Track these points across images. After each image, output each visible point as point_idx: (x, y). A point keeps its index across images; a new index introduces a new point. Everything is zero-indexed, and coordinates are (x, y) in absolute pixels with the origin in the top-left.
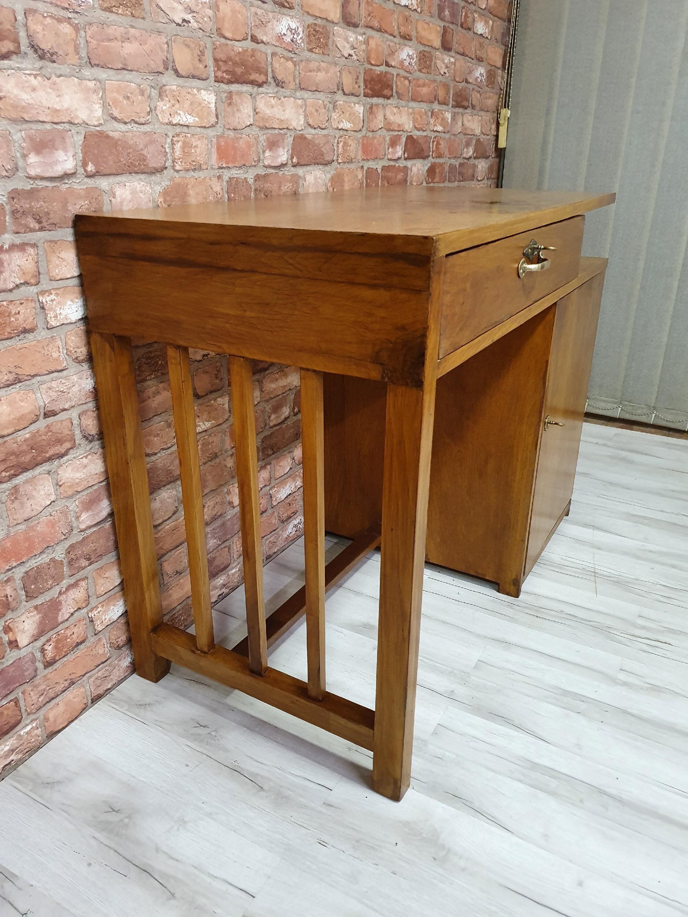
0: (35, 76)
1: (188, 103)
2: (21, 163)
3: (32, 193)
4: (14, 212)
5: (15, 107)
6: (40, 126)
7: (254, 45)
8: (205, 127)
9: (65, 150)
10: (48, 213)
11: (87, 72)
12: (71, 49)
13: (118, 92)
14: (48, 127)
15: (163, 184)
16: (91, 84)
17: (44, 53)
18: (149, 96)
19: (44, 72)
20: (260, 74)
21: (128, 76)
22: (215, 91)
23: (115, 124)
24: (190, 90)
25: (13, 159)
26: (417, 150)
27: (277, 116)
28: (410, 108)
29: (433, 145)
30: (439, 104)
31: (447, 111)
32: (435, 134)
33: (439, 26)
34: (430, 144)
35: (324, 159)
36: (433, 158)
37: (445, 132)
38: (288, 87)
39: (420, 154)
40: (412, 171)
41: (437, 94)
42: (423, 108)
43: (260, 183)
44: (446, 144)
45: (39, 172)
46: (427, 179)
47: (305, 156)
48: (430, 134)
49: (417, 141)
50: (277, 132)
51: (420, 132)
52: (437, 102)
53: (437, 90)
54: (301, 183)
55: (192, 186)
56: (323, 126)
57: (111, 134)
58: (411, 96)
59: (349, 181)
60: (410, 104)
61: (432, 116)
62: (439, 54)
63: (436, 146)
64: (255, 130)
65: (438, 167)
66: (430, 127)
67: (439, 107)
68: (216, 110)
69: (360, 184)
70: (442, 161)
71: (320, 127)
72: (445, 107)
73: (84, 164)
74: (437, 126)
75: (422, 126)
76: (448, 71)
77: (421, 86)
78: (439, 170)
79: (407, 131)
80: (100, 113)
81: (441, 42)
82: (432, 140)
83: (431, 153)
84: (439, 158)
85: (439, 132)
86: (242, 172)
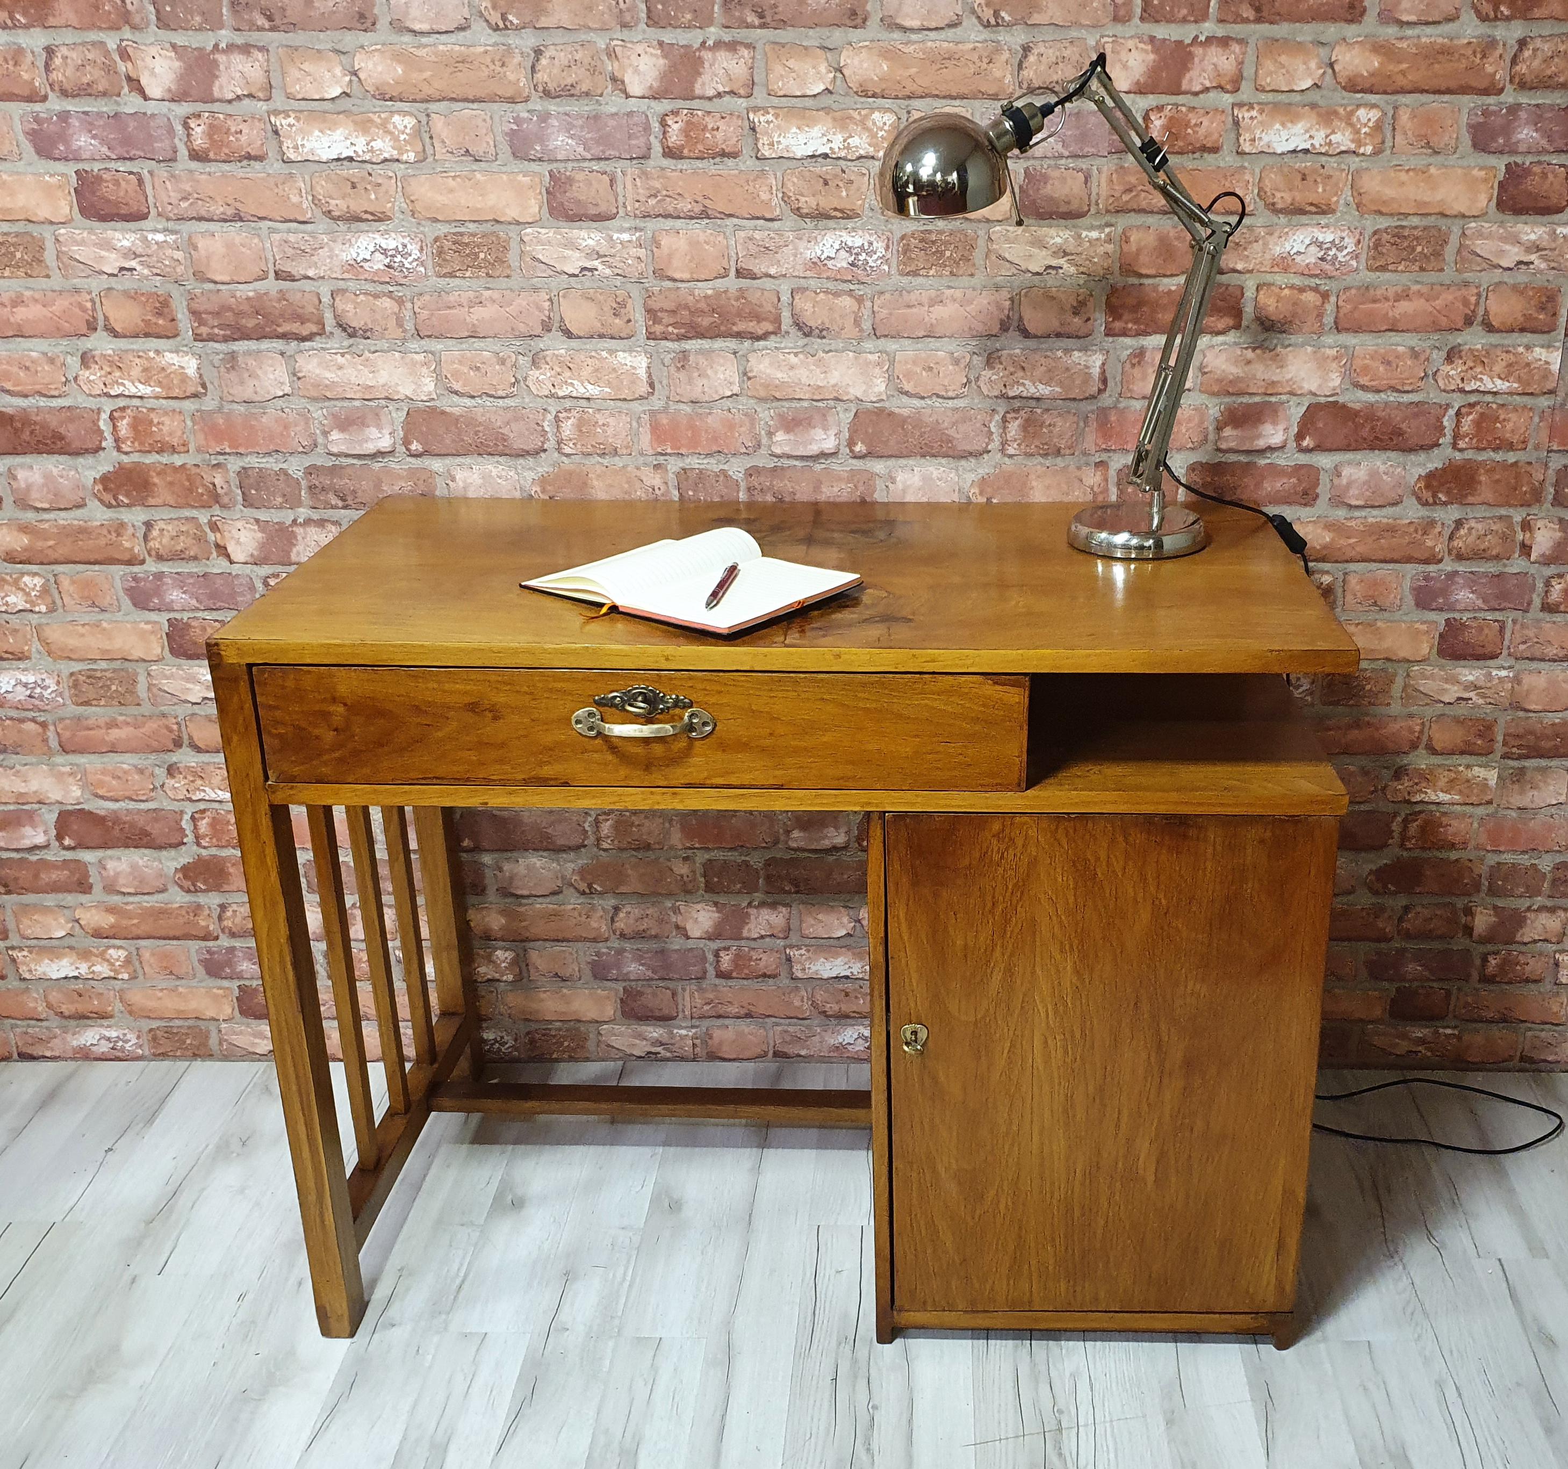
0: (343, 355)
1: (590, 369)
2: (320, 440)
3: (334, 471)
4: (311, 488)
5: (317, 386)
6: (346, 403)
7: (745, 283)
8: (625, 400)
9: (379, 427)
10: (354, 492)
11: (414, 346)
12: (392, 323)
13: (461, 362)
14: (357, 403)
15: (540, 469)
16: (419, 358)
17: (355, 331)
18: (515, 365)
19: (354, 349)
20: (759, 322)
21: (478, 344)
22: (646, 352)
23: (455, 398)
24: (593, 354)
25: (312, 435)
26: (1365, 432)
27: (804, 380)
28: (1331, 347)
29: (1458, 422)
30: (1489, 331)
31: (1542, 347)
32: (1473, 399)
33: (1481, 169)
34: (1439, 420)
35: (953, 448)
36: (1461, 450)
37: (1532, 394)
38: (837, 336)
39: (1381, 440)
40: (1339, 475)
41: (1481, 311)
42: (1401, 343)
43: (762, 479)
44: (1536, 419)
45: (343, 448)
46: (1427, 495)
47: (892, 443)
48: (1442, 399)
49: (1369, 415)
50: (805, 404)
51: (1383, 395)
52: (1477, 328)
53: (1477, 304)
54: (880, 484)
55: (599, 476)
56: (950, 394)
57: (448, 410)
58: (1336, 323)
59: (1048, 487)
60: (1329, 339)
61: (1449, 359)
62: (1486, 225)
63: (1478, 424)
64: (745, 403)
65: (1492, 470)
66: (1441, 383)
67: (1494, 339)
68: (650, 376)
69: (1095, 494)
70: (1511, 457)
71: (938, 396)
72: (1528, 338)
73: (406, 443)
74: (1481, 380)
75: (1393, 382)
76: (1541, 257)
77: (1387, 299)
78: (1497, 477)
79: (1315, 395)
80: (431, 387)
81: (1495, 200)
82: (1452, 412)
83: (1446, 440)
84: (1494, 450)
85: (1495, 393)
86: (713, 461)
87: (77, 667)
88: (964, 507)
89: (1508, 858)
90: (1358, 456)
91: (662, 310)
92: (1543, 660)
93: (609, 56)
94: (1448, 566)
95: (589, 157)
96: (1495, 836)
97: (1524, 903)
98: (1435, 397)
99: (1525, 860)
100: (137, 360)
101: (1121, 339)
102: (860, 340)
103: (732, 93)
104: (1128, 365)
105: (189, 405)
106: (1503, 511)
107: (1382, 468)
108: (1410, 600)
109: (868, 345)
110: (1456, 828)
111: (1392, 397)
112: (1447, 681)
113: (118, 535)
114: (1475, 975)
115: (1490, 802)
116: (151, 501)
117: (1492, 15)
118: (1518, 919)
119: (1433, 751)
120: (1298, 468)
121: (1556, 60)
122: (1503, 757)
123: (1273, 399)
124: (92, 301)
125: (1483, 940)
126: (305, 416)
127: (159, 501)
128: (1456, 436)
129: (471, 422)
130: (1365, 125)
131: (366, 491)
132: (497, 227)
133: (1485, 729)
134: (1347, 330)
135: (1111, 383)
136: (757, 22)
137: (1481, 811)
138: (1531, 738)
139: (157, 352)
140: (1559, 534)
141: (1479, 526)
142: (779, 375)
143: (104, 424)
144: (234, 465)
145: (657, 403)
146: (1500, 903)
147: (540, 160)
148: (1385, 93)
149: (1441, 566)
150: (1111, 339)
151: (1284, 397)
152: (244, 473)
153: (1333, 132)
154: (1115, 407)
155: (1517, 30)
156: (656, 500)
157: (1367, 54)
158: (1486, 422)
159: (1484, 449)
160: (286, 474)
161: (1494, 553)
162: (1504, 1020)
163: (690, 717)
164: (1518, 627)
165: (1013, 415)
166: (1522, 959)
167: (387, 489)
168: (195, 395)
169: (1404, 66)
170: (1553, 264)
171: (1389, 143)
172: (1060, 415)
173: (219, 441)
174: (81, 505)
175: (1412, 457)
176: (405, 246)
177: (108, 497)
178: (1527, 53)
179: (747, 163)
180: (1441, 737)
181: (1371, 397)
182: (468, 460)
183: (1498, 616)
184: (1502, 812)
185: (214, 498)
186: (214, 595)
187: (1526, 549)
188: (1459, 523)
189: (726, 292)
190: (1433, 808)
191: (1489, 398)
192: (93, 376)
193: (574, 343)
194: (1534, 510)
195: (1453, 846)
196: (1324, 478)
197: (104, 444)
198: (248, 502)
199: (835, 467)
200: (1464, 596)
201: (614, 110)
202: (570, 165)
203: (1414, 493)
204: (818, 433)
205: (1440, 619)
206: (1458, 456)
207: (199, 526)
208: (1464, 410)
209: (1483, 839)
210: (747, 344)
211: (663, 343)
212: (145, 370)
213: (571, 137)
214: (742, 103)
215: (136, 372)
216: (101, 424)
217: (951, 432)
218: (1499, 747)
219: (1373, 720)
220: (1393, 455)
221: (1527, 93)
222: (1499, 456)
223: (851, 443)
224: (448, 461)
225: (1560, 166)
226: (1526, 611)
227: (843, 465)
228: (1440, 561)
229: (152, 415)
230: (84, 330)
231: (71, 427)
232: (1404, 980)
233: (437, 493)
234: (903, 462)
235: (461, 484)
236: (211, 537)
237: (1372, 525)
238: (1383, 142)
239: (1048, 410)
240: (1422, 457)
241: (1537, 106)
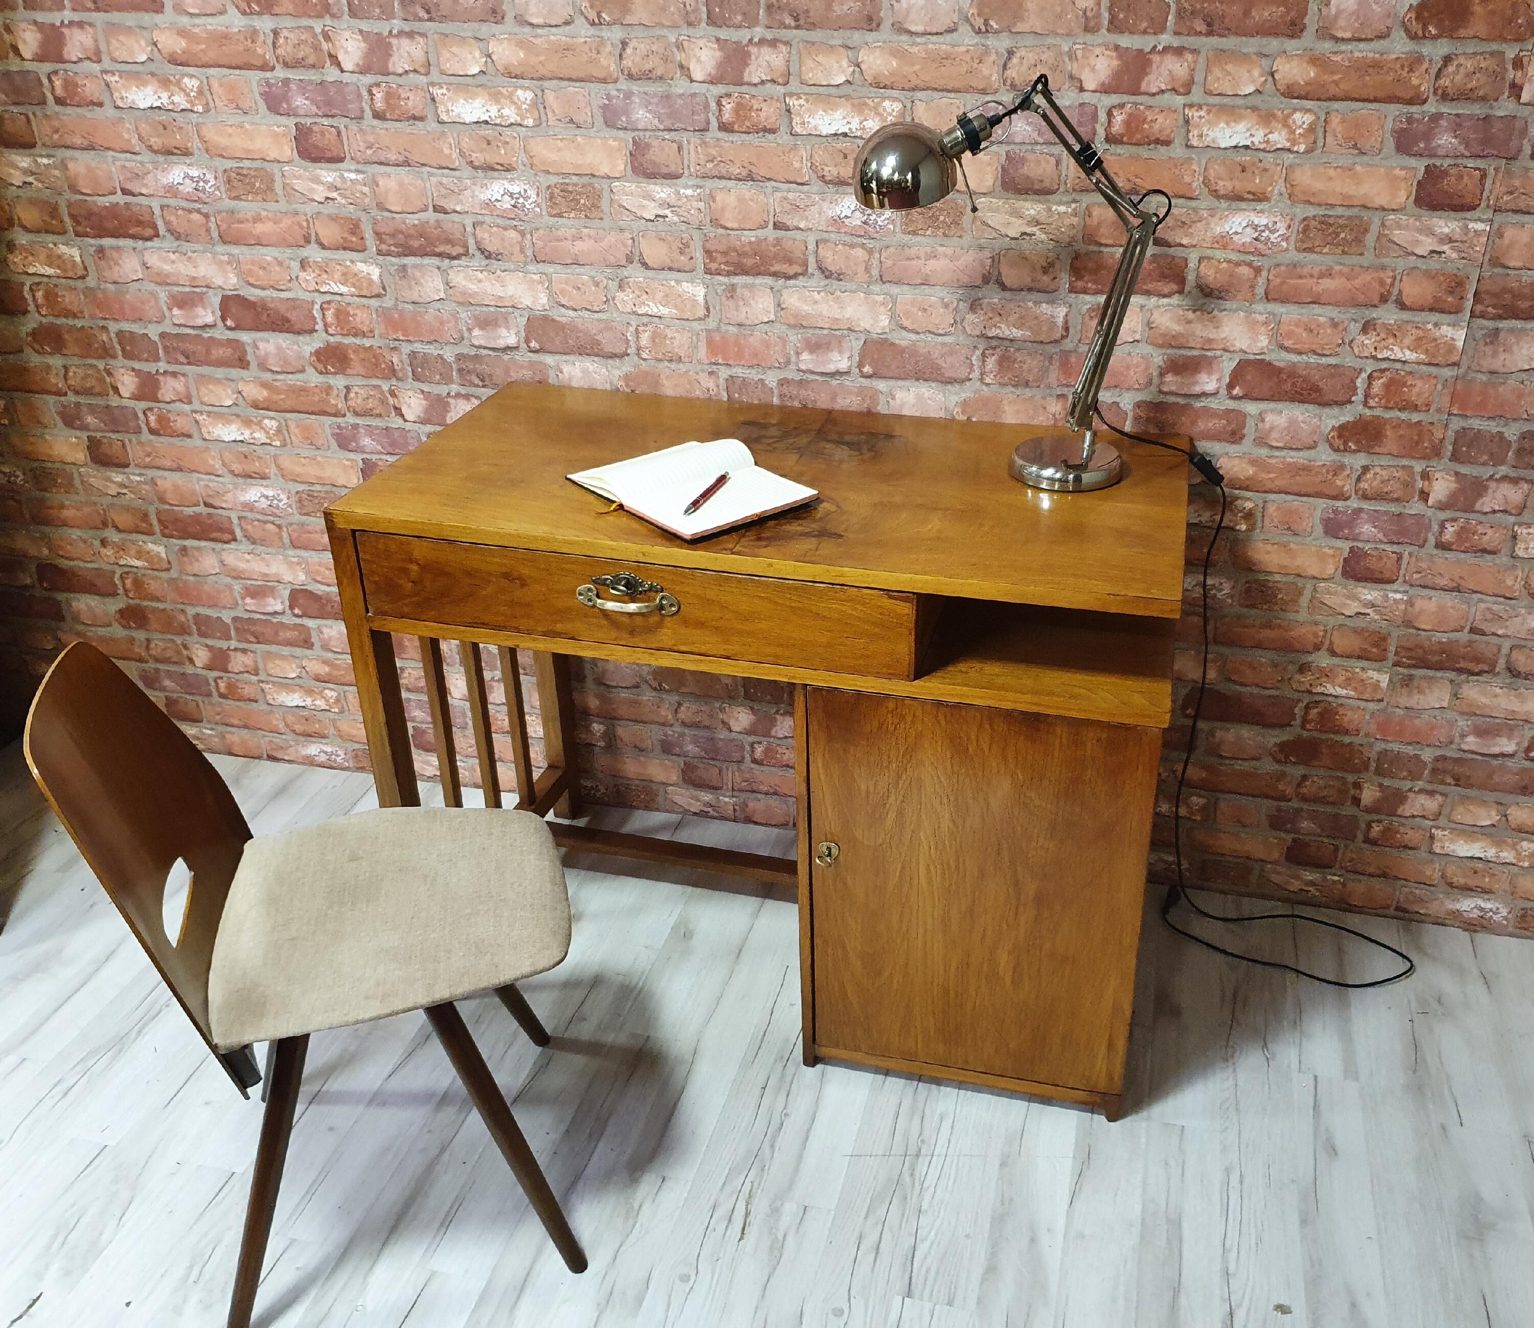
0: (481, 271)
1: (662, 294)
2: (466, 335)
3: (476, 358)
4: (460, 371)
5: (463, 294)
6: (484, 309)
7: (778, 232)
8: (687, 320)
9: (508, 328)
11: (532, 268)
12: (516, 249)
13: (566, 283)
14: (492, 309)
15: (624, 369)
16: (537, 277)
17: (490, 254)
18: (606, 288)
19: (489, 268)
20: (790, 265)
21: (579, 269)
22: (704, 284)
23: (563, 310)
24: (664, 283)
25: (460, 331)
26: (1288, 386)
27: (825, 313)
28: (1260, 313)
29: (1370, 384)
30: (1402, 309)
31: (1449, 325)
32: (1384, 365)
33: (1402, 168)
34: (1353, 381)
35: (942, 375)
36: (1371, 408)
37: (1437, 365)
38: (851, 280)
39: (1302, 394)
40: (1263, 421)
41: (1395, 292)
42: (1324, 315)
43: (791, 388)
44: (1440, 387)
45: (482, 342)
46: (1338, 443)
47: (893, 367)
48: (1357, 364)
49: (1292, 372)
50: (825, 332)
51: (1305, 357)
52: (1390, 305)
53: (1392, 284)
54: (882, 399)
55: (667, 377)
56: (940, 331)
57: (557, 318)
58: (1266, 293)
59: (1018, 412)
60: (1259, 307)
61: (1365, 330)
62: (1404, 218)
63: (1387, 386)
64: (779, 329)
65: (1397, 427)
66: (1356, 351)
67: (1406, 315)
68: (706, 302)
69: (1056, 420)
70: (1415, 417)
71: (930, 332)
72: (1436, 317)
73: (527, 341)
74: (1392, 350)
75: (1314, 347)
76: (1452, 248)
77: (1312, 276)
78: (1401, 432)
79: (1245, 352)
80: (545, 300)
81: (1413, 198)
82: (1364, 375)
83: (1359, 397)
84: (1400, 410)
85: (1404, 362)
86: (754, 372)
87: (301, 487)
88: (947, 424)
89: (1395, 747)
90: (1280, 406)
91: (716, 251)
92: (1433, 588)
93: (678, 48)
94: (1354, 503)
95: (662, 127)
96: (1383, 727)
97: (1408, 784)
98: (1349, 361)
99: (1410, 750)
100: (338, 267)
101: (1081, 296)
102: (869, 284)
103: (773, 81)
104: (1087, 318)
105: (374, 303)
106: (1405, 462)
107: (1301, 418)
108: (1319, 529)
109: (876, 288)
110: (1350, 718)
111: (1313, 359)
112: (1348, 597)
113: (328, 394)
114: (1360, 837)
115: (1381, 700)
116: (349, 371)
117: (1420, 33)
118: (1400, 797)
119: (1333, 653)
120: (1228, 412)
121: (1478, 75)
122: (1396, 664)
123: (1209, 354)
124: (307, 221)
125: (1367, 810)
126: (455, 316)
127: (355, 372)
128: (1367, 396)
129: (574, 328)
130: (1300, 127)
131: (499, 376)
132: (593, 180)
133: (1380, 640)
134: (1275, 300)
135: (1072, 331)
136: (793, 24)
137: (1372, 706)
138: (1420, 651)
139: (352, 262)
140: (1454, 485)
141: (1384, 473)
142: (805, 308)
143: (317, 313)
144: (406, 349)
145: (712, 323)
146: (1386, 782)
147: (626, 129)
148: (1318, 99)
149: (1348, 503)
150: (1073, 295)
151: (1219, 353)
152: (413, 355)
153: (1271, 132)
154: (1075, 351)
155: (1442, 48)
156: (710, 399)
157: (1305, 65)
158: (1394, 386)
159: (1391, 408)
160: (442, 358)
161: (1395, 496)
162: (1384, 875)
163: (663, 598)
164: (1414, 559)
165: (991, 351)
166: (1402, 829)
167: (514, 376)
168: (378, 296)
169: (1336, 77)
170: (1463, 255)
171: (1320, 143)
172: (1029, 354)
173: (395, 331)
174: (303, 371)
175: (1327, 410)
176: (526, 191)
177: (320, 367)
178: (1451, 69)
179: (783, 138)
180: (1342, 642)
181: (1295, 358)
182: (571, 358)
183: (1395, 548)
184: (1390, 710)
185: (392, 372)
186: (393, 444)
187: (1424, 496)
188: (1366, 469)
189: (765, 239)
190: (1330, 699)
191: (1398, 366)
192: (308, 277)
193: (650, 273)
194: (1434, 462)
195: (1347, 732)
196: (1250, 423)
197: (317, 327)
198: (416, 377)
199: (848, 383)
200: (1367, 529)
201: (681, 91)
202: (648, 134)
203: (1328, 441)
204: (835, 356)
205: (1345, 546)
206: (1368, 412)
207: (382, 392)
208: (1375, 374)
209: (1373, 728)
210: (781, 282)
211: (718, 277)
212: (344, 274)
213: (650, 111)
214: (781, 90)
215: (337, 276)
216: (314, 312)
217: (941, 362)
218: (1391, 657)
219: (1284, 624)
220: (1311, 407)
221: (1448, 104)
222: (1404, 416)
223: (860, 366)
224: (557, 357)
225: (1475, 169)
226: (1422, 546)
227: (854, 382)
228: (1347, 499)
229: (349, 309)
230: (302, 242)
231: (294, 313)
232: (1299, 833)
233: (550, 381)
234: (900, 383)
235: (567, 375)
236: (391, 401)
237: (1290, 464)
238: (1315, 142)
239: (1019, 350)
240: (1336, 410)
241: (1457, 115)
